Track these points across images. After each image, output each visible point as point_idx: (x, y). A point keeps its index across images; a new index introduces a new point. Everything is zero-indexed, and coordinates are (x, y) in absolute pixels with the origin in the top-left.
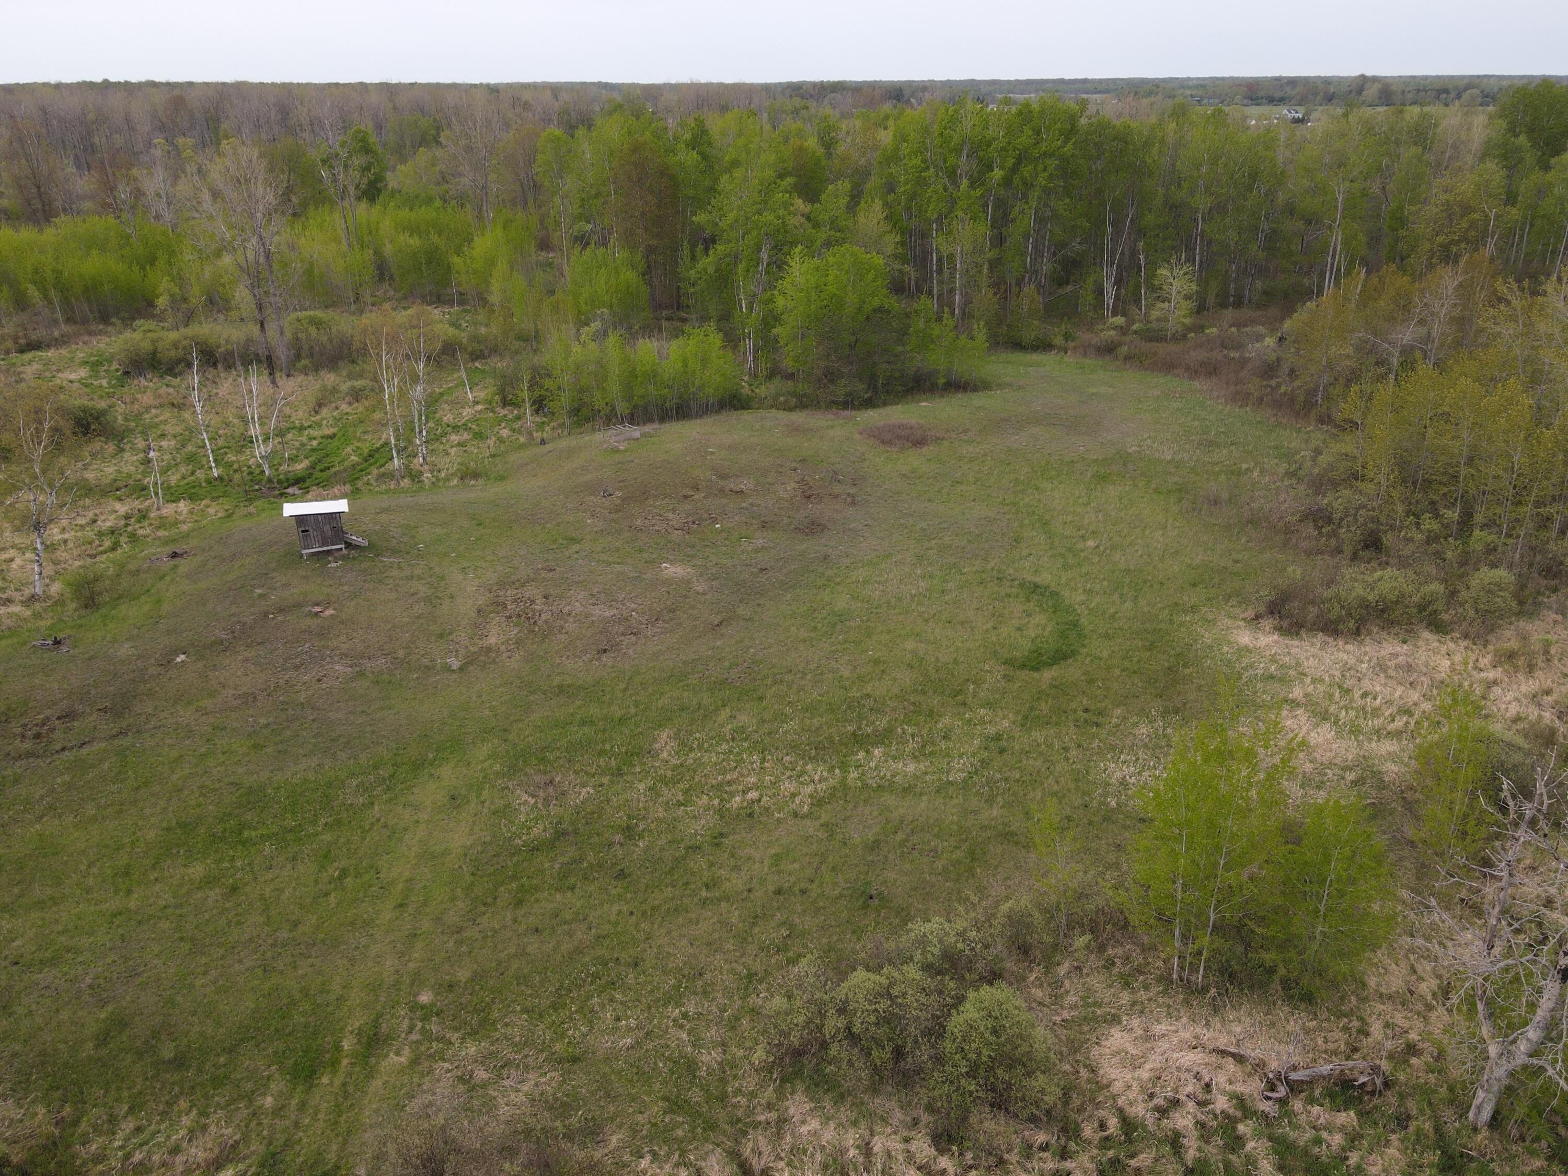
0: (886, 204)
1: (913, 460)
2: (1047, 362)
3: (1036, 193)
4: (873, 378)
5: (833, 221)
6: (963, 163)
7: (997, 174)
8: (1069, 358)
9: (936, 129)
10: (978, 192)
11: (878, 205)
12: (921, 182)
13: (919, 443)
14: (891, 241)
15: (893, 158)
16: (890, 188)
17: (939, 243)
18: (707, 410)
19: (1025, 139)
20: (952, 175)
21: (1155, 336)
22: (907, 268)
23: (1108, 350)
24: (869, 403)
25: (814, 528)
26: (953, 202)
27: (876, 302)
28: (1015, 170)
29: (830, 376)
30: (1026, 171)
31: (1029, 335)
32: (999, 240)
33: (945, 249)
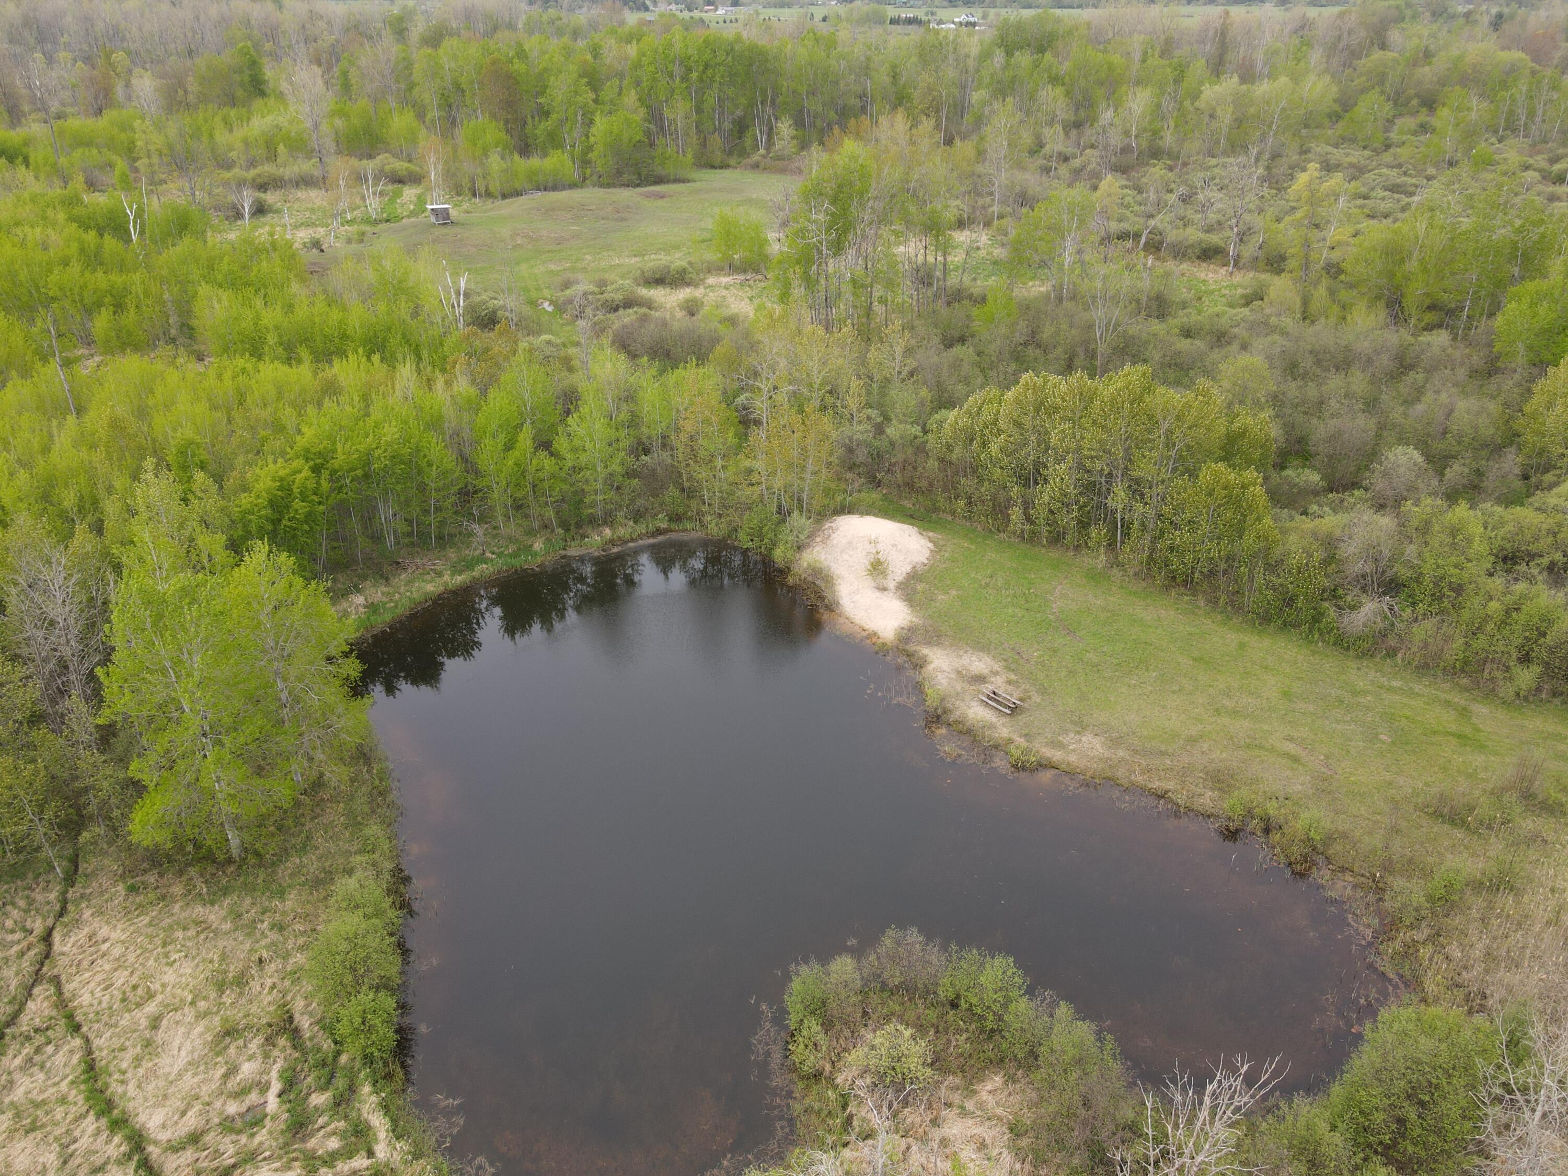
0: (637, 92)
1: (660, 202)
2: (727, 173)
3: (716, 85)
4: (640, 174)
5: (611, 101)
6: (677, 70)
7: (694, 75)
8: (738, 171)
9: (661, 50)
10: (685, 85)
11: (633, 92)
12: (654, 80)
13: (662, 197)
14: (642, 111)
15: (637, 66)
16: (638, 84)
17: (666, 112)
18: (563, 188)
19: (707, 56)
20: (671, 75)
21: (779, 158)
22: (652, 126)
23: (756, 166)
24: (638, 185)
25: (623, 219)
26: (673, 91)
27: (638, 138)
28: (704, 72)
29: (619, 173)
30: (710, 72)
31: (718, 160)
32: (699, 110)
33: (671, 117)
